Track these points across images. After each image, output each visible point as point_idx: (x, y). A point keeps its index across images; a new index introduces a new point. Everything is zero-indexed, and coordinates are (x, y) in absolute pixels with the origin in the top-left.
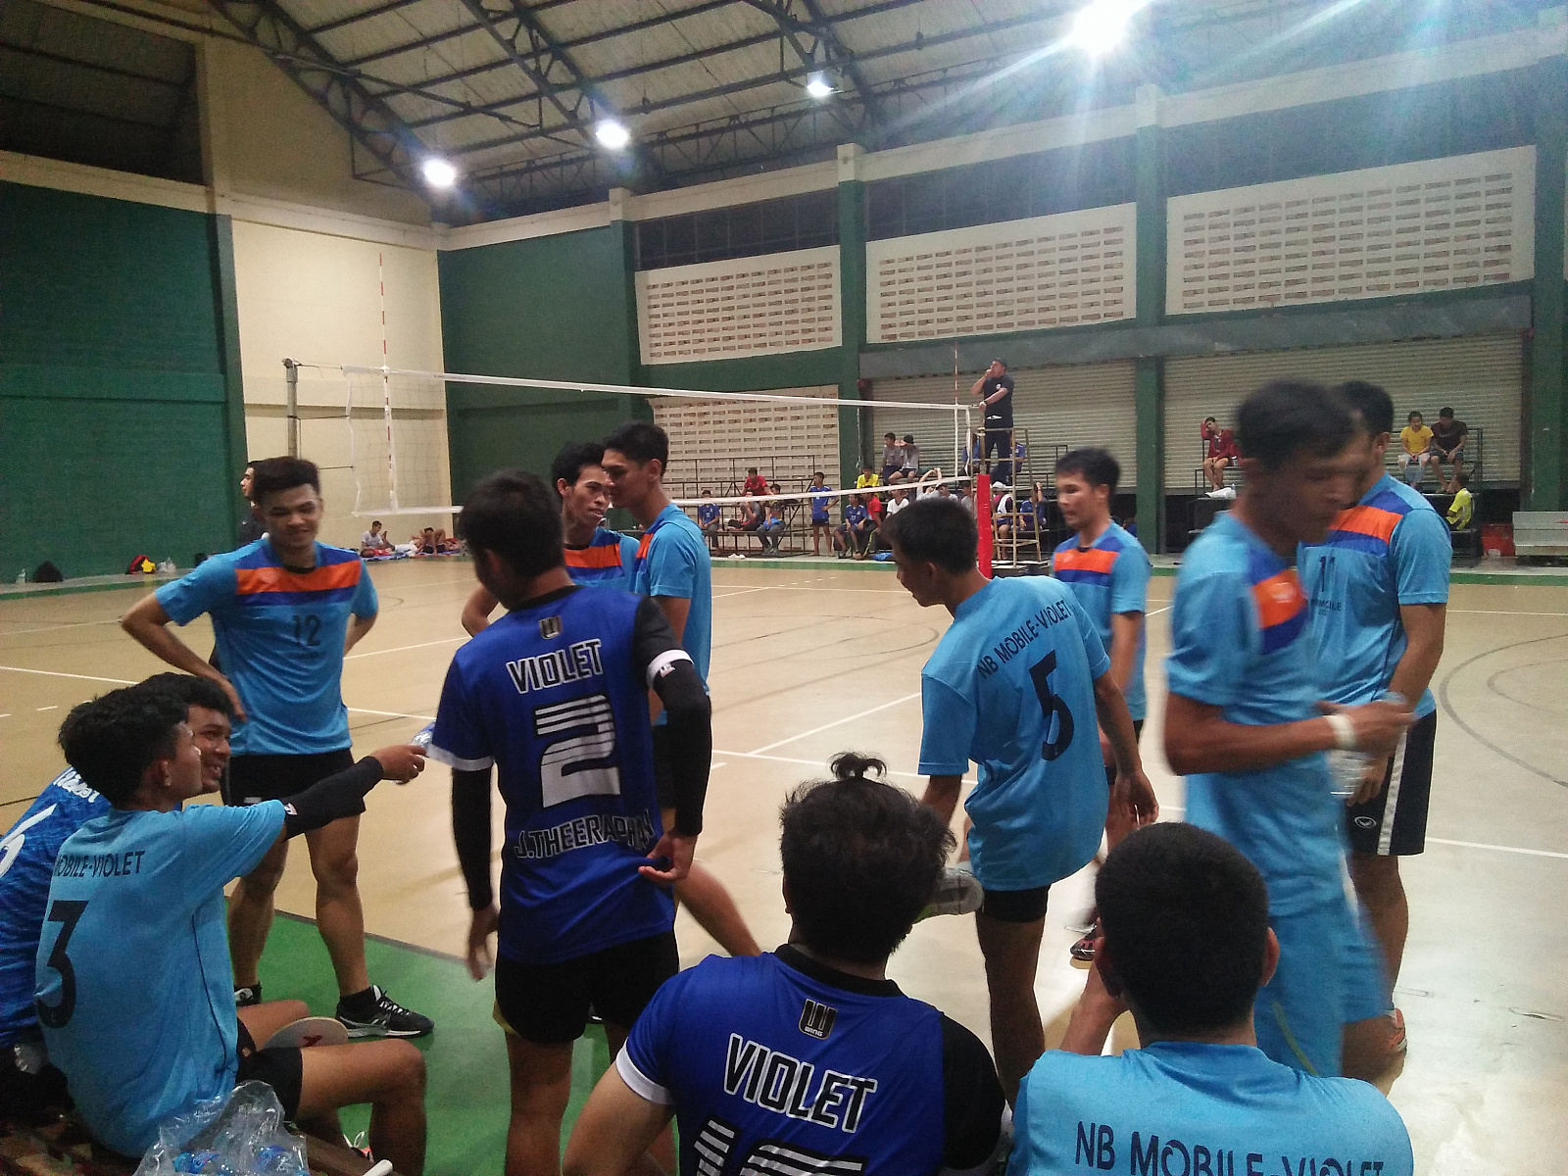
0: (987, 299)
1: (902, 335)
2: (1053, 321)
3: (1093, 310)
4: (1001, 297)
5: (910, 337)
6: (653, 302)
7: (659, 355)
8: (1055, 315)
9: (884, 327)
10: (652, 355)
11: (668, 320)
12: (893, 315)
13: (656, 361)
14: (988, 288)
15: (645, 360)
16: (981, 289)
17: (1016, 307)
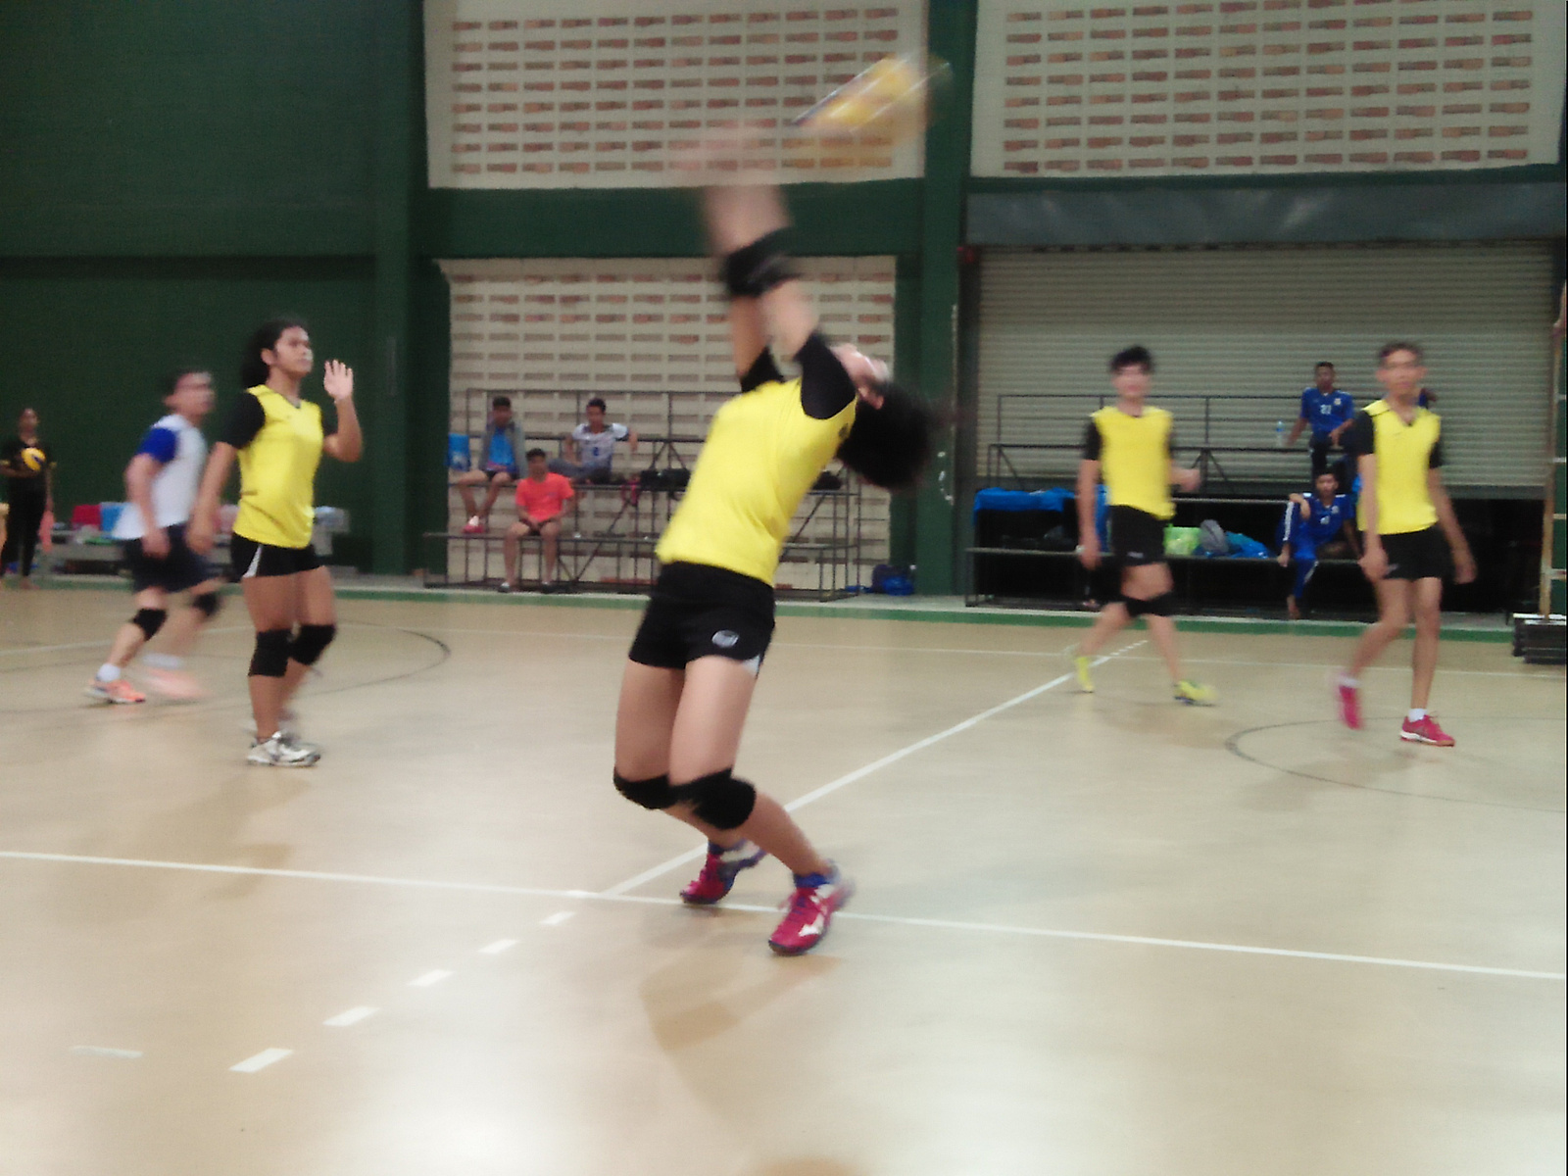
0: (1241, 106)
1: (1051, 165)
2: (1380, 158)
3: (1467, 143)
4: (1272, 104)
5: (1066, 170)
6: (468, 58)
7: (474, 169)
8: (1389, 146)
9: (1010, 146)
10: (459, 169)
11: (501, 98)
12: (1032, 123)
13: (467, 182)
14: (1243, 84)
15: (440, 177)
16: (1229, 84)
17: (1304, 126)
